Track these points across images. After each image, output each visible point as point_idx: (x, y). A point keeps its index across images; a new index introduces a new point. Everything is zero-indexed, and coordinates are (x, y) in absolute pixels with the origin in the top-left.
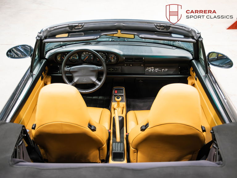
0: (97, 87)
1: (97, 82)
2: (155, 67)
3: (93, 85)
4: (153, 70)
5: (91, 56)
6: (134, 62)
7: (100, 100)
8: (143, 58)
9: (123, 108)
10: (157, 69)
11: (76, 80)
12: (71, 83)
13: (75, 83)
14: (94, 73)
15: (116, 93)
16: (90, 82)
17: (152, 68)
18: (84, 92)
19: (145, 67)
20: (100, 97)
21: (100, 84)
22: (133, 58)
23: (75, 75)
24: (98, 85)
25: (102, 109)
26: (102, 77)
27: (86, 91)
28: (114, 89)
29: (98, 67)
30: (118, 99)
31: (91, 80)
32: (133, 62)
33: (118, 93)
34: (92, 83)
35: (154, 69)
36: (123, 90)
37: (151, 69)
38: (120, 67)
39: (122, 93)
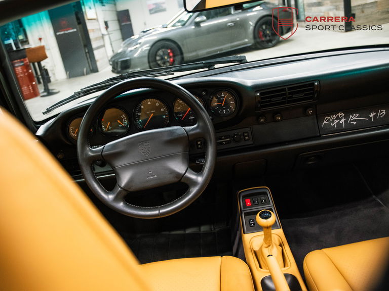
0: (194, 191)
1: (192, 176)
2: (348, 112)
3: (180, 186)
4: (343, 120)
5: (162, 110)
6: (289, 102)
7: (206, 234)
8: (313, 84)
9: (281, 245)
10: (354, 118)
11: (125, 178)
12: (113, 193)
13: (123, 189)
14: (179, 149)
15: (249, 207)
16: (170, 179)
17: (339, 114)
18: (157, 212)
19: (319, 117)
20: (204, 229)
21: (200, 179)
22: (284, 90)
23: (119, 164)
24: (194, 183)
25: (218, 259)
26: (203, 160)
27: (162, 211)
28: (242, 194)
29: (187, 128)
30: (266, 218)
31: (173, 172)
32: (284, 103)
33: (254, 204)
34: (176, 180)
35: (346, 117)
36: (265, 194)
37: (337, 119)
38: (248, 129)
39: (267, 202)
